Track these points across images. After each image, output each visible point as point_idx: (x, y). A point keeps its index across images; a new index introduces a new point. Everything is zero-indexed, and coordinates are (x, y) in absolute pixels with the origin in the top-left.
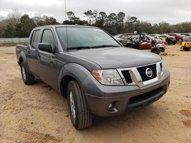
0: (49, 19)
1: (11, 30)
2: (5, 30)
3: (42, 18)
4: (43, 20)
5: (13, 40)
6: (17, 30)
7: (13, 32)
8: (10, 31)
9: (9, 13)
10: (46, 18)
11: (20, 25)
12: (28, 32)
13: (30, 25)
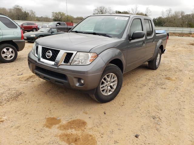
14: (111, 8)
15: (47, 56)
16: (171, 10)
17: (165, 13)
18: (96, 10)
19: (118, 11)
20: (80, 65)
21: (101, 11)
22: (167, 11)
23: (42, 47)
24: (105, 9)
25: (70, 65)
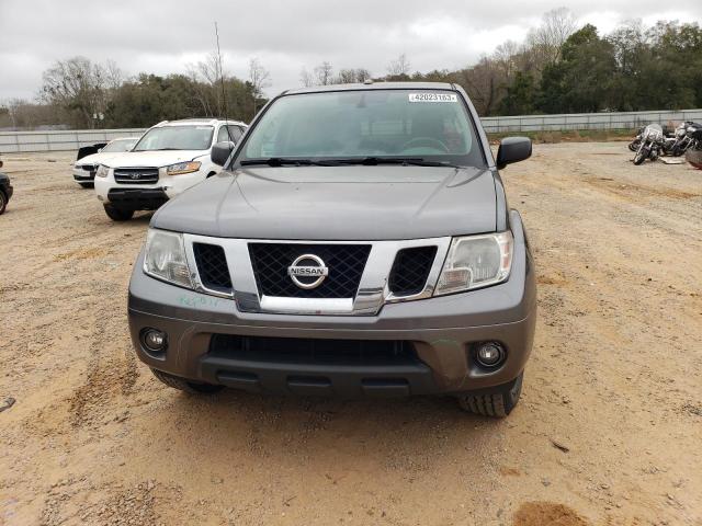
0: (679, 31)
1: (526, 86)
2: (509, 89)
3: (647, 33)
4: (649, 41)
5: (524, 122)
6: (545, 86)
7: (529, 95)
8: (520, 90)
9: (532, 29)
10: (664, 32)
11: (559, 66)
12: (579, 91)
13: (593, 65)
14: (117, 67)
15: (301, 279)
16: (330, 68)
17: (314, 75)
18: (53, 72)
19: (149, 73)
20: (471, 288)
21: (79, 76)
22: (316, 70)
23: (249, 245)
24: (92, 67)
25: (433, 297)
